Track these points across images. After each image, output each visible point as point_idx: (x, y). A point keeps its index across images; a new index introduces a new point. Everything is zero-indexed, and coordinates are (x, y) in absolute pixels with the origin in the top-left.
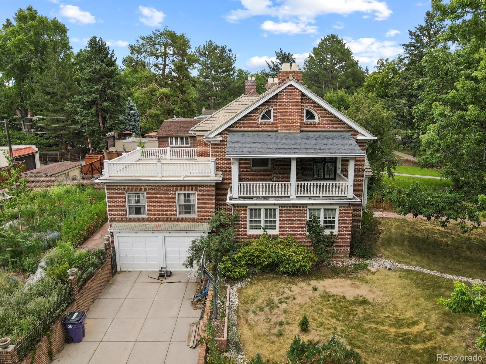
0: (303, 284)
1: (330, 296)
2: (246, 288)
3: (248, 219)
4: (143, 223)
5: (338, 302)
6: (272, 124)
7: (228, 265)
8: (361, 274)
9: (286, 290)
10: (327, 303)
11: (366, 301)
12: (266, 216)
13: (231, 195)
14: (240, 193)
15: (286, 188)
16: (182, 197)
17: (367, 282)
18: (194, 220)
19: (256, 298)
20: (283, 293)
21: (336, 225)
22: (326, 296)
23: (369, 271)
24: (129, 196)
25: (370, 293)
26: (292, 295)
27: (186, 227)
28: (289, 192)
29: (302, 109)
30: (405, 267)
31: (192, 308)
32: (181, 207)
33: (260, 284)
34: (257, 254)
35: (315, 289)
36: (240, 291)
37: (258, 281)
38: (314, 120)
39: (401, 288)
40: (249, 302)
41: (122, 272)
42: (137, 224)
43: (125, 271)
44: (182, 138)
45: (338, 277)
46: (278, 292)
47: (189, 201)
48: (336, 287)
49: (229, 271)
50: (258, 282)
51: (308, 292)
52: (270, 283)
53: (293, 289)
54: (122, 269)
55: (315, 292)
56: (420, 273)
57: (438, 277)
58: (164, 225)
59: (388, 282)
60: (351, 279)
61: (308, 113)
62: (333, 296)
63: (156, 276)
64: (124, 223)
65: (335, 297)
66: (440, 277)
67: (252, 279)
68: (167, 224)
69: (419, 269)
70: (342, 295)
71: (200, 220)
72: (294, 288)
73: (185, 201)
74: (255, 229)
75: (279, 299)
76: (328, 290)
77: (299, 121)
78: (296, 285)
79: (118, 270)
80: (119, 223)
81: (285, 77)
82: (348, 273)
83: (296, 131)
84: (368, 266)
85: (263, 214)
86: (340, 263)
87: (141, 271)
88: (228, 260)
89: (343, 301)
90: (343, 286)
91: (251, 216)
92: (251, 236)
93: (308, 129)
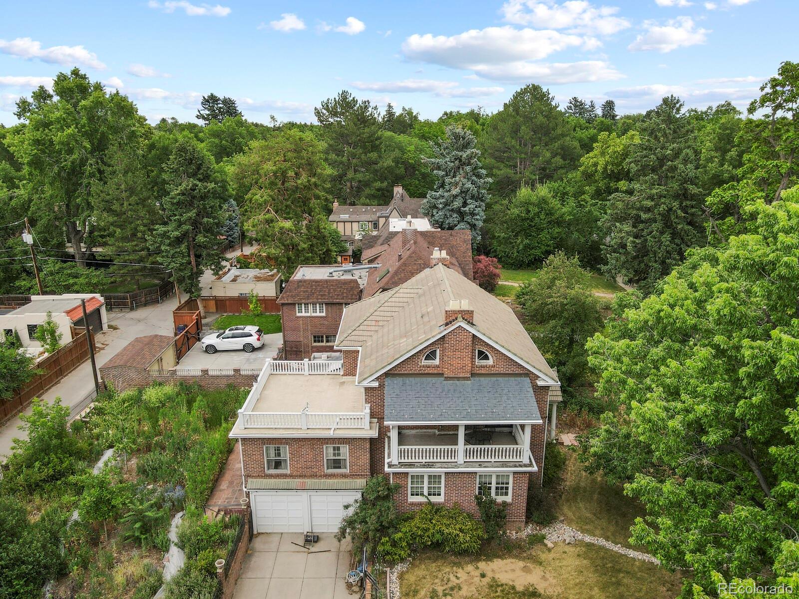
0: (470, 568)
1: (499, 586)
2: (407, 572)
3: (409, 485)
4: (285, 480)
5: (507, 594)
6: (438, 367)
7: (388, 547)
8: (536, 551)
9: (451, 576)
10: (495, 595)
11: (536, 592)
12: (430, 483)
13: (390, 460)
14: (400, 458)
15: (454, 453)
16: (331, 451)
17: (541, 564)
18: (344, 476)
19: (418, 588)
20: (448, 582)
21: (510, 491)
22: (494, 585)
23: (546, 545)
24: (267, 450)
25: (543, 581)
26: (457, 584)
27: (335, 486)
28: (456, 457)
29: (473, 351)
30: (588, 539)
31: (347, 591)
32: (330, 461)
33: (423, 566)
34: (420, 533)
35: (483, 576)
36: (401, 577)
37: (422, 560)
38: (488, 361)
39: (576, 573)
40: (411, 593)
41: (259, 534)
42: (277, 480)
43: (263, 533)
44: (314, 304)
45: (510, 557)
46: (442, 580)
47: (339, 455)
48: (506, 572)
49: (388, 553)
50: (420, 563)
51: (476, 579)
52: (434, 565)
53: (459, 575)
54: (259, 531)
55: (483, 579)
56: (602, 548)
57: (622, 555)
58: (309, 482)
59: (564, 563)
60: (524, 559)
61: (481, 353)
62: (502, 585)
63: (301, 541)
64: (262, 480)
65: (504, 587)
66: (624, 555)
67: (414, 559)
68: (313, 480)
69: (602, 542)
70: (511, 583)
71: (352, 476)
72: (461, 573)
73: (334, 455)
74: (417, 495)
75: (444, 591)
76: (497, 576)
77: (470, 365)
78: (463, 568)
79: (255, 532)
80: (255, 480)
81: (454, 318)
82: (521, 548)
83: (466, 376)
84: (545, 538)
85: (426, 480)
86: (514, 533)
87: (282, 533)
88: (387, 542)
89: (512, 592)
90: (513, 570)
91: (412, 483)
92: (412, 504)
93: (480, 372)
